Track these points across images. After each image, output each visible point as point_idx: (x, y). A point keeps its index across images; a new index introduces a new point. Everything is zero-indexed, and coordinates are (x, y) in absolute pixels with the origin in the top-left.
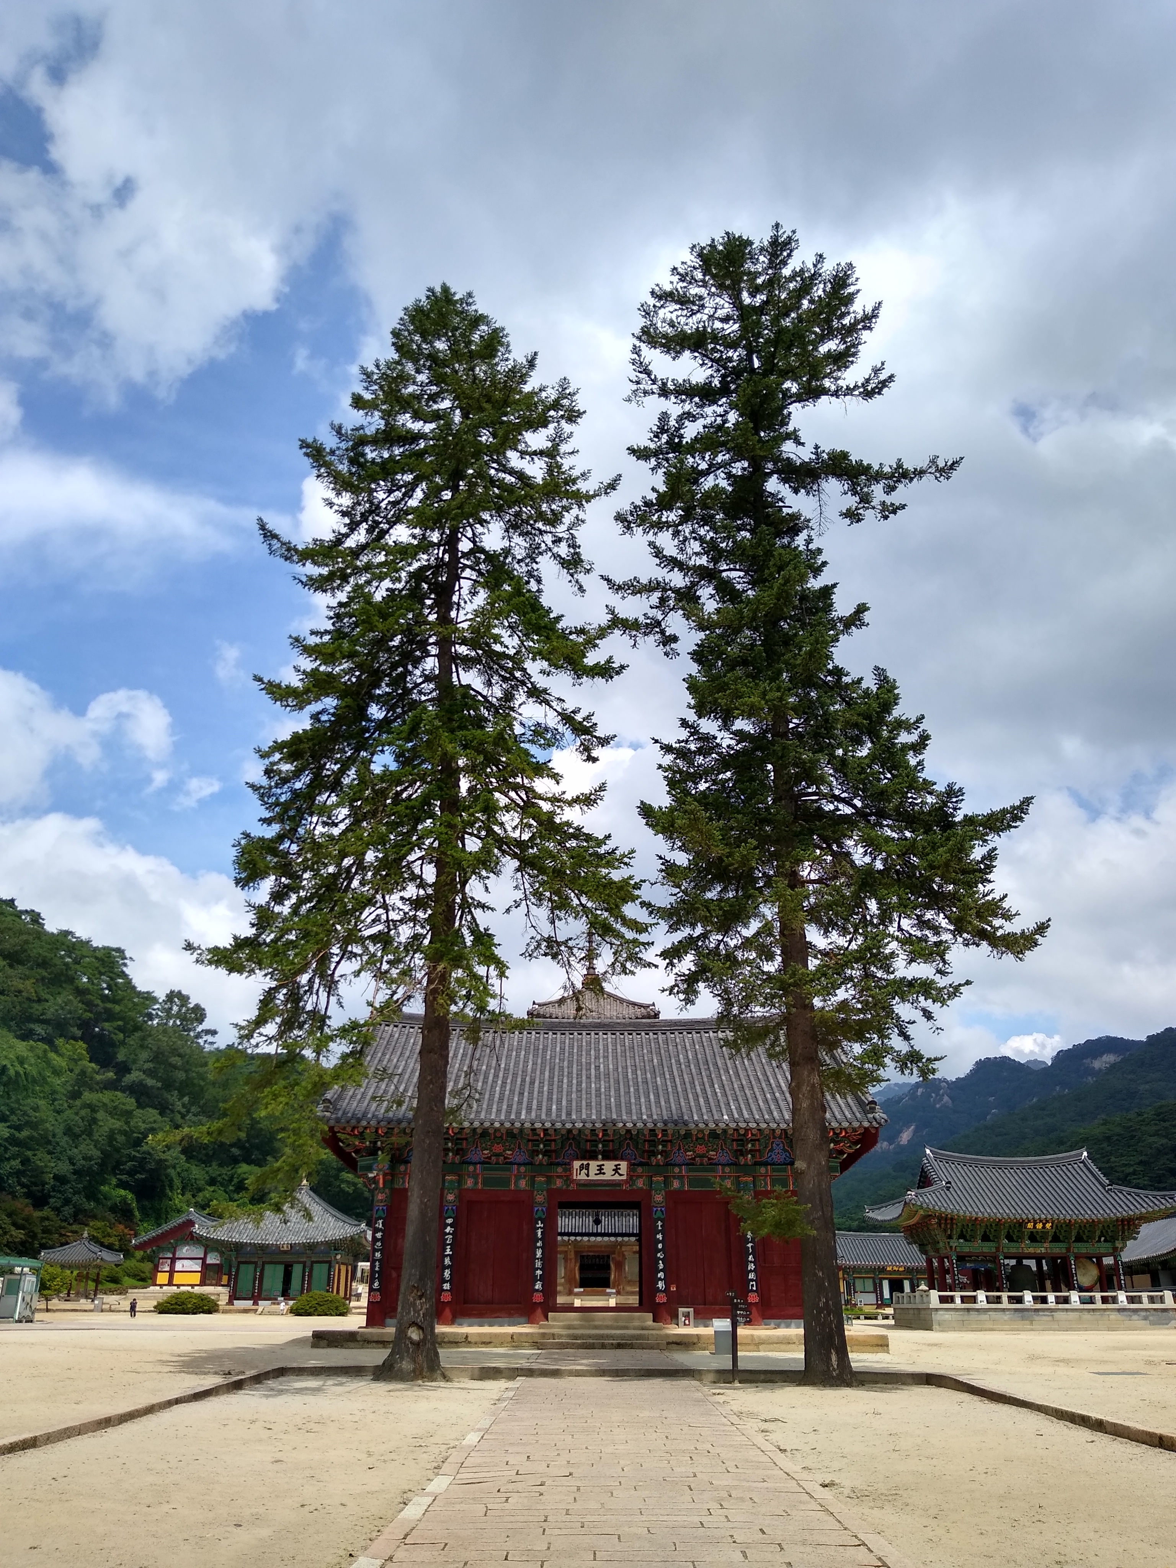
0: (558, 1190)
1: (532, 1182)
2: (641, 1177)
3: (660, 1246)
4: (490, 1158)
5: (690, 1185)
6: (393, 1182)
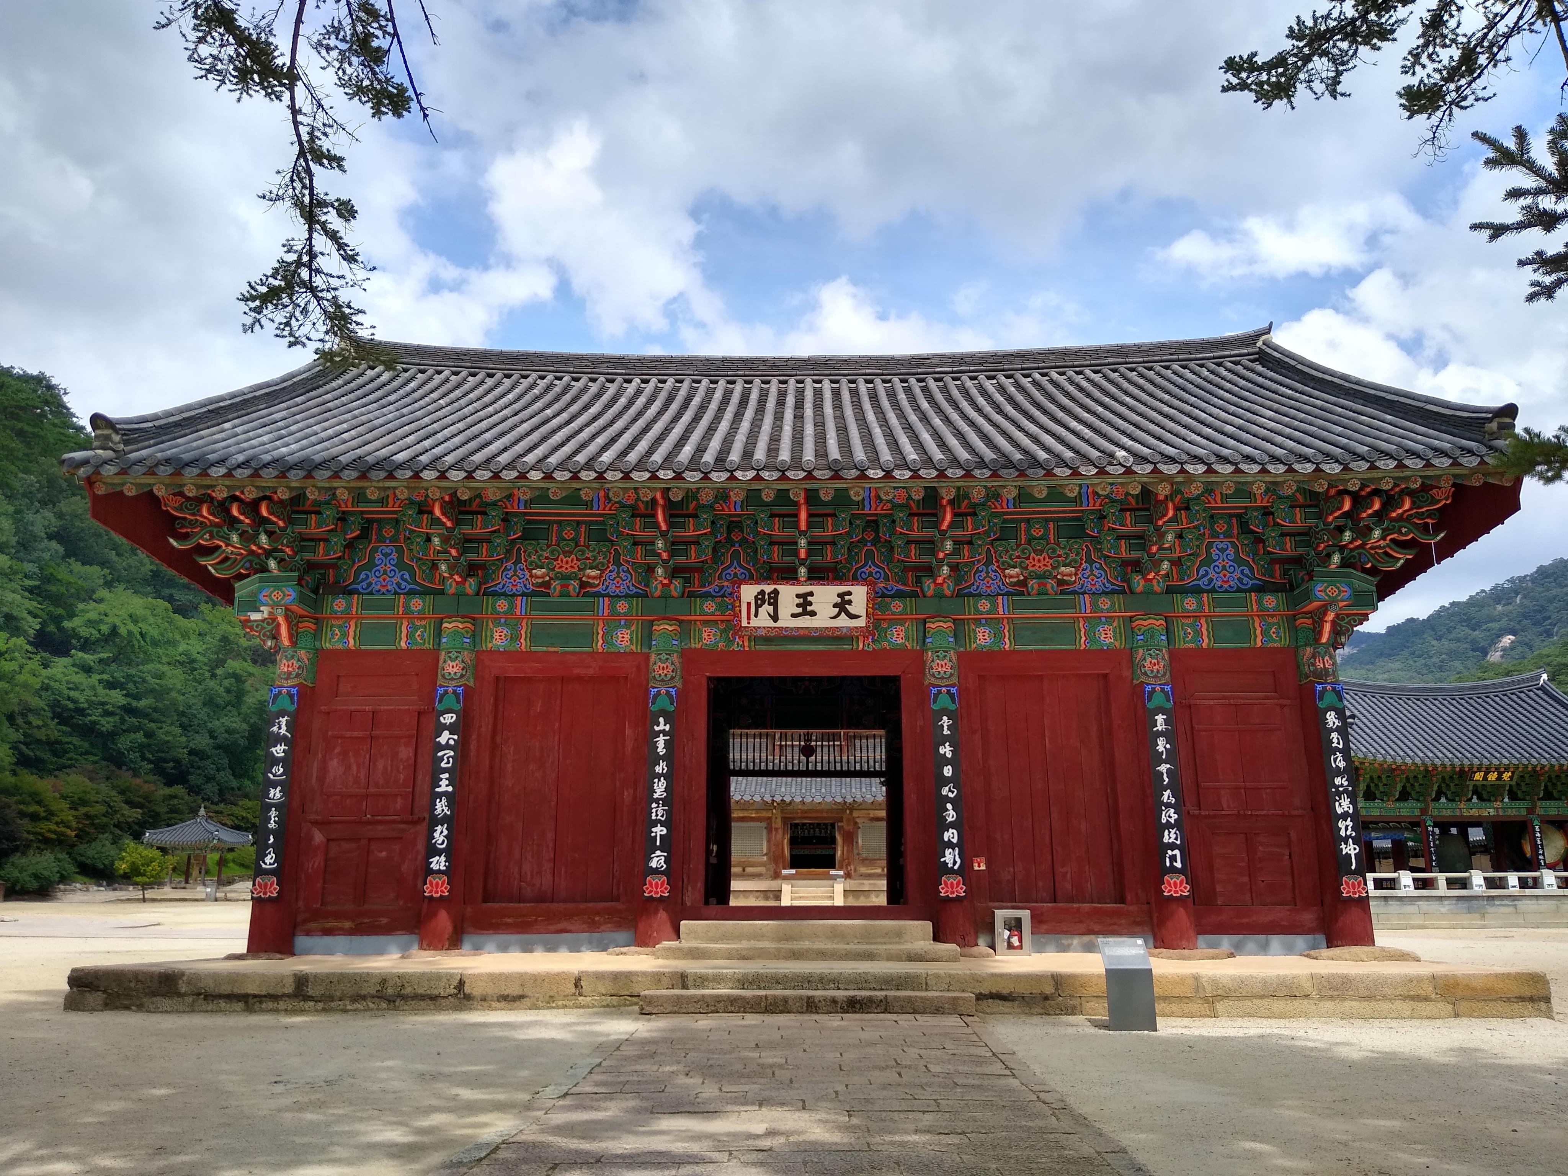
0: (707, 653)
1: (647, 636)
2: (902, 621)
3: (948, 771)
4: (547, 585)
6: (317, 634)
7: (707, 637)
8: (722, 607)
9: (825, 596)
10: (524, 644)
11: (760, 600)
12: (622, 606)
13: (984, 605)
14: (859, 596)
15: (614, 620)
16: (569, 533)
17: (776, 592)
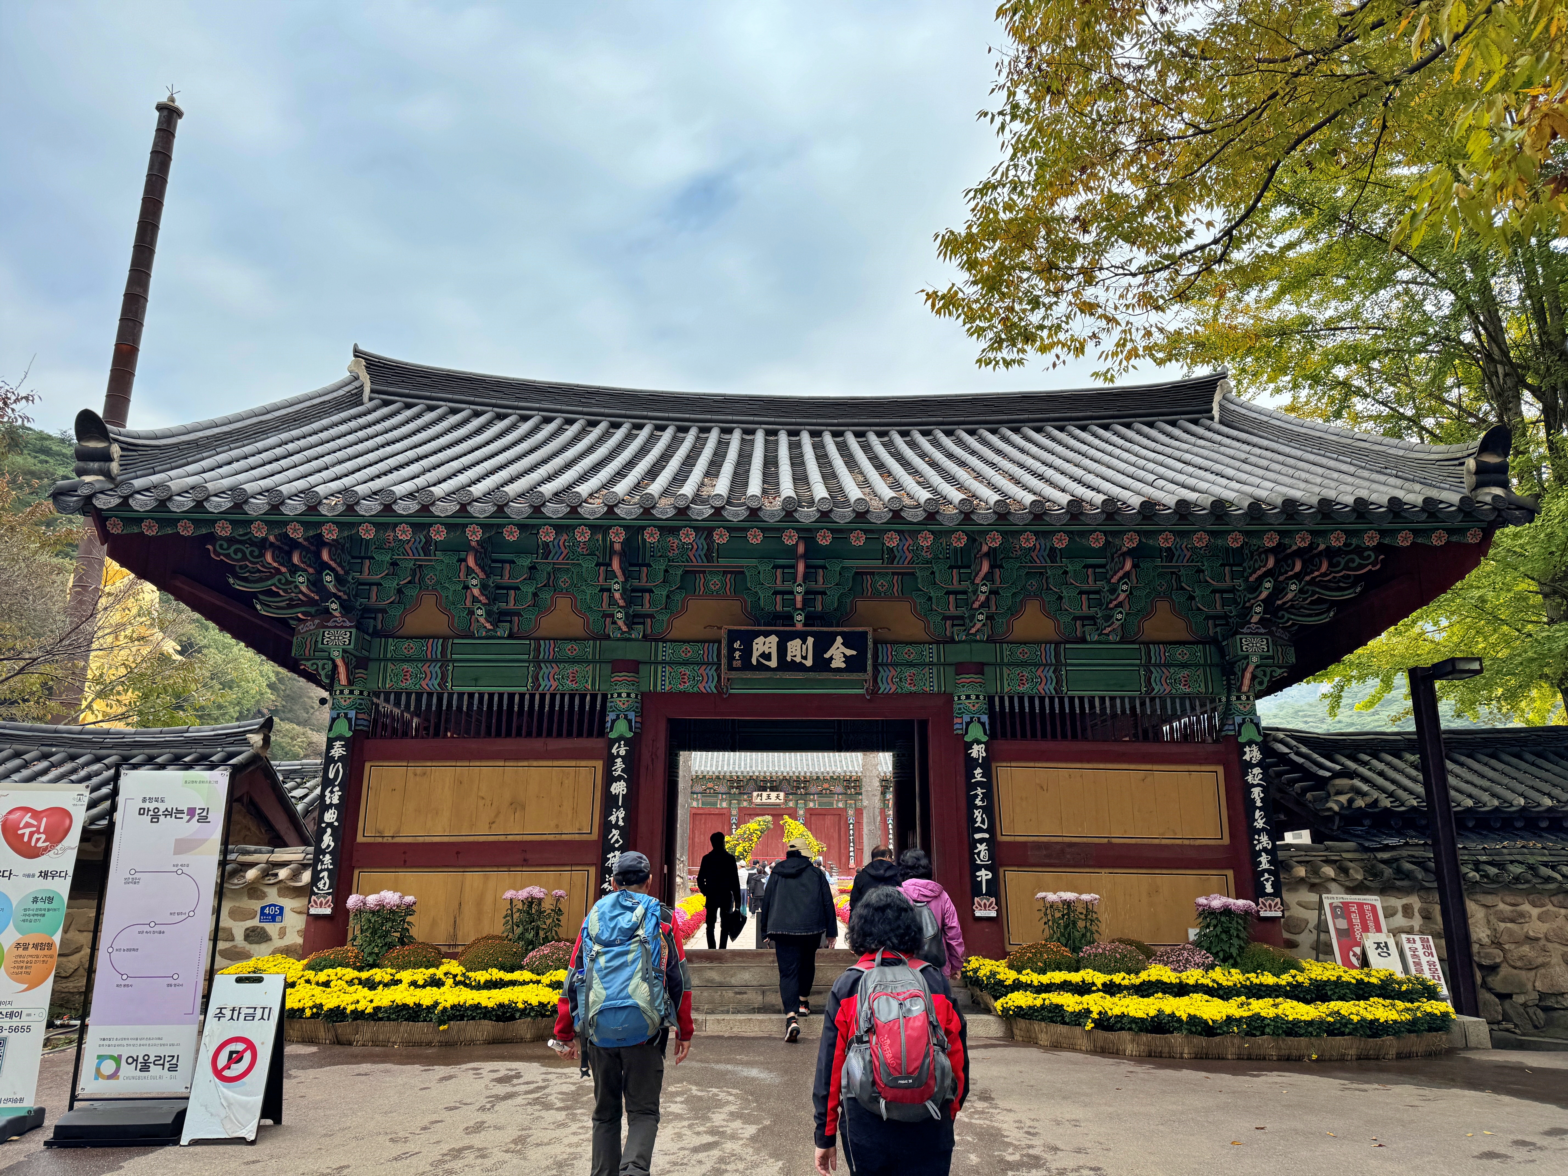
0: (745, 808)
1: (730, 804)
2: (792, 800)
5: (819, 805)
7: (745, 804)
8: (749, 798)
9: (773, 795)
11: (758, 796)
14: (782, 795)
17: (762, 794)
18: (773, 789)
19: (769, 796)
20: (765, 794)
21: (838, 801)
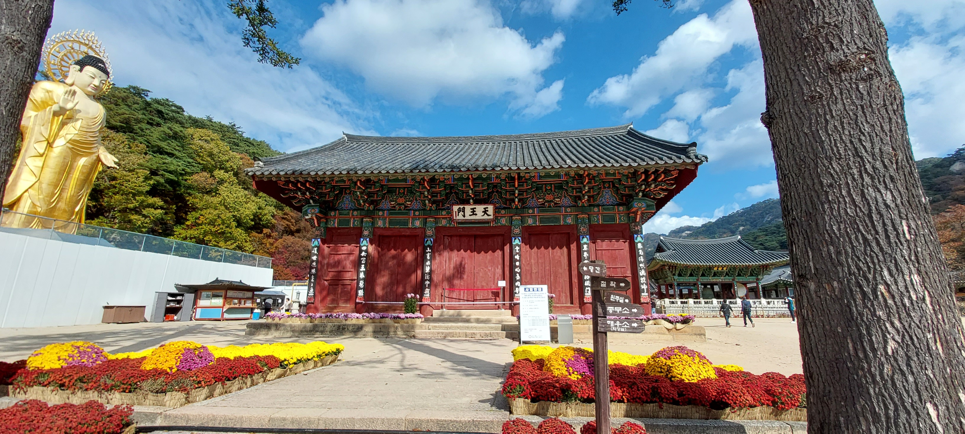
0: (444, 227)
1: (425, 223)
2: (504, 217)
3: (518, 264)
4: (395, 207)
5: (541, 222)
6: (326, 223)
7: (444, 223)
8: (448, 213)
9: (480, 209)
10: (387, 226)
11: (459, 210)
12: (417, 213)
13: (531, 211)
14: (491, 209)
15: (415, 218)
16: (402, 191)
17: (464, 208)
18: (478, 202)
19: (473, 211)
20: (468, 208)
21: (565, 217)
